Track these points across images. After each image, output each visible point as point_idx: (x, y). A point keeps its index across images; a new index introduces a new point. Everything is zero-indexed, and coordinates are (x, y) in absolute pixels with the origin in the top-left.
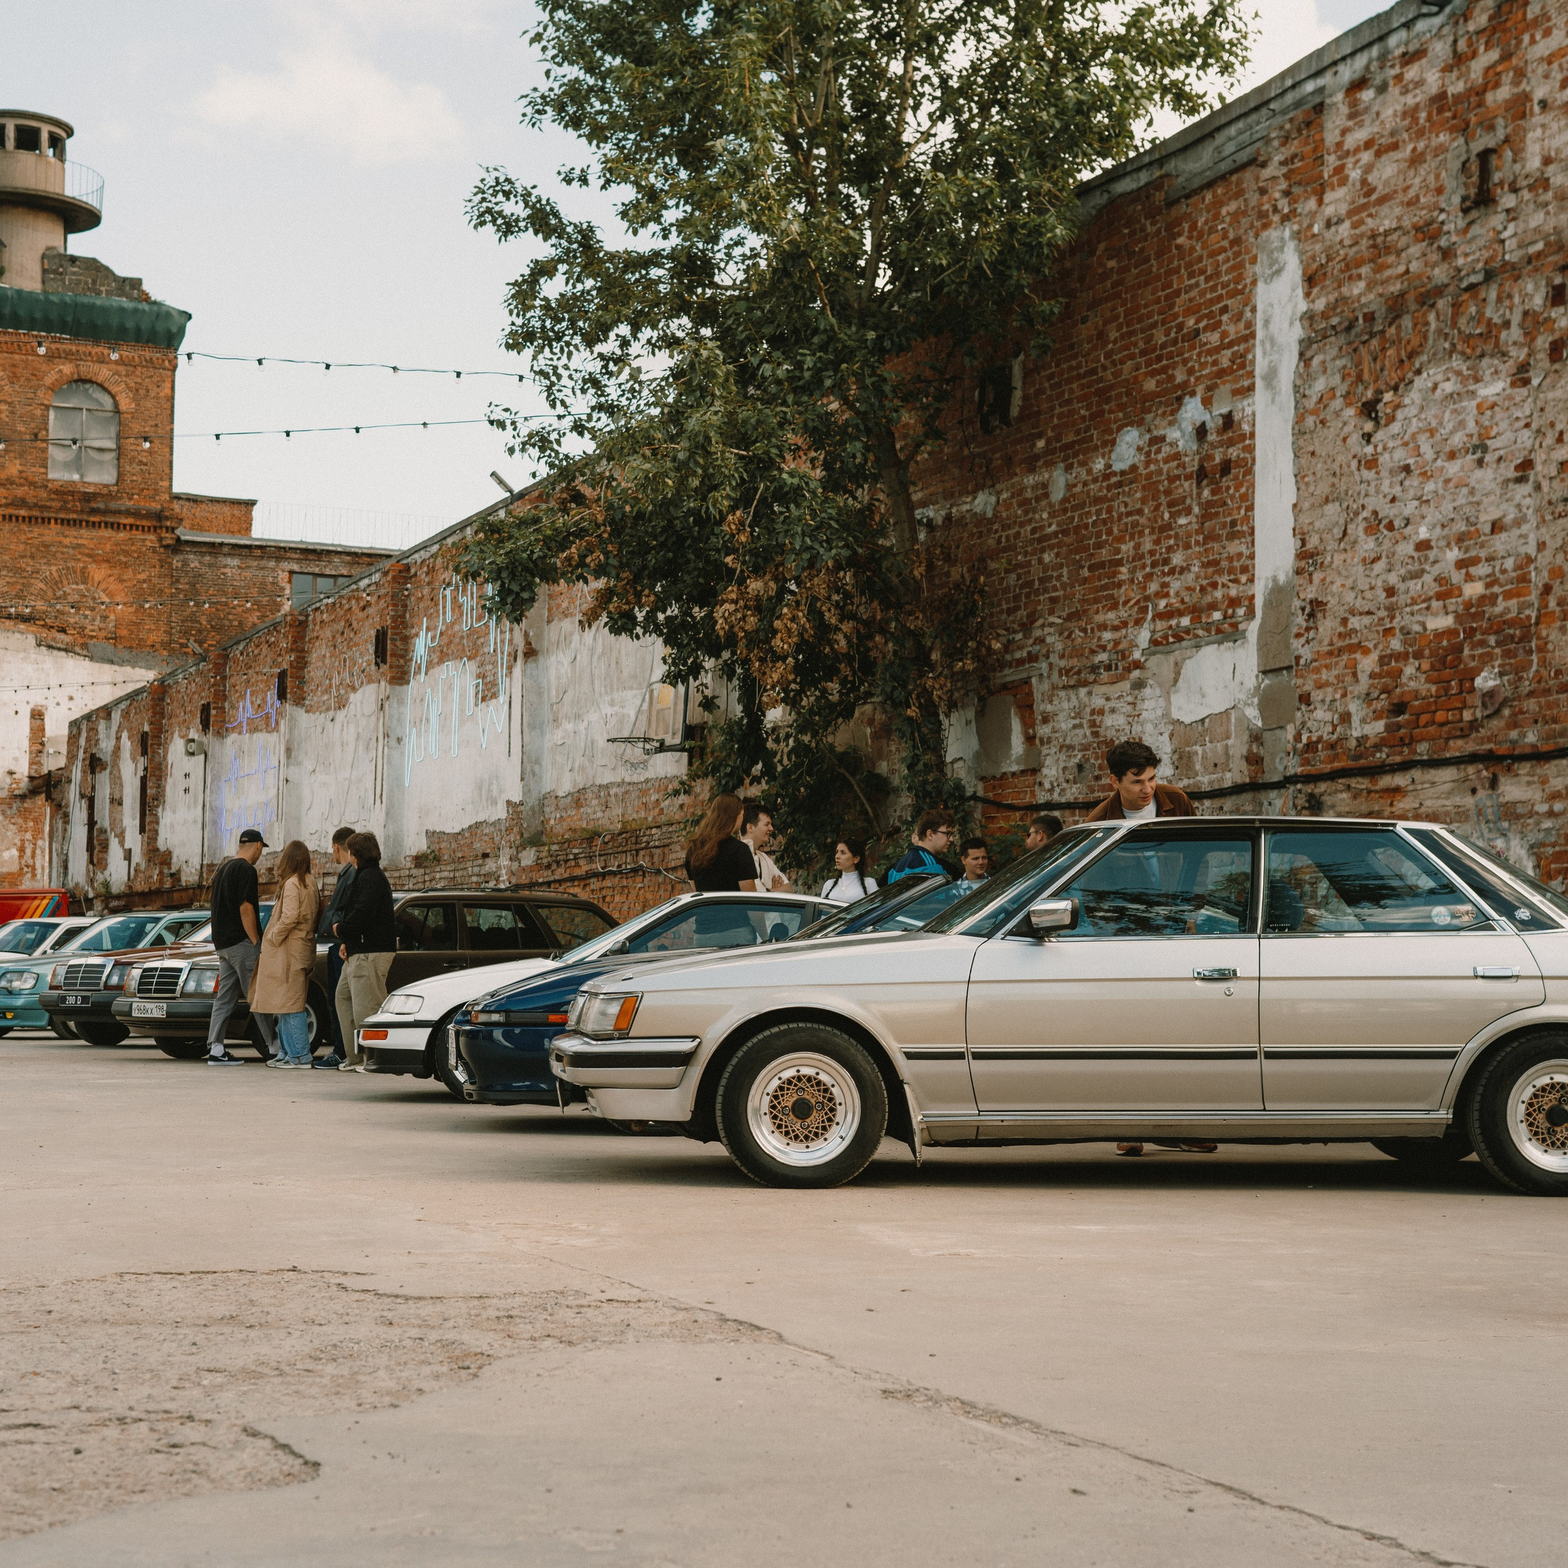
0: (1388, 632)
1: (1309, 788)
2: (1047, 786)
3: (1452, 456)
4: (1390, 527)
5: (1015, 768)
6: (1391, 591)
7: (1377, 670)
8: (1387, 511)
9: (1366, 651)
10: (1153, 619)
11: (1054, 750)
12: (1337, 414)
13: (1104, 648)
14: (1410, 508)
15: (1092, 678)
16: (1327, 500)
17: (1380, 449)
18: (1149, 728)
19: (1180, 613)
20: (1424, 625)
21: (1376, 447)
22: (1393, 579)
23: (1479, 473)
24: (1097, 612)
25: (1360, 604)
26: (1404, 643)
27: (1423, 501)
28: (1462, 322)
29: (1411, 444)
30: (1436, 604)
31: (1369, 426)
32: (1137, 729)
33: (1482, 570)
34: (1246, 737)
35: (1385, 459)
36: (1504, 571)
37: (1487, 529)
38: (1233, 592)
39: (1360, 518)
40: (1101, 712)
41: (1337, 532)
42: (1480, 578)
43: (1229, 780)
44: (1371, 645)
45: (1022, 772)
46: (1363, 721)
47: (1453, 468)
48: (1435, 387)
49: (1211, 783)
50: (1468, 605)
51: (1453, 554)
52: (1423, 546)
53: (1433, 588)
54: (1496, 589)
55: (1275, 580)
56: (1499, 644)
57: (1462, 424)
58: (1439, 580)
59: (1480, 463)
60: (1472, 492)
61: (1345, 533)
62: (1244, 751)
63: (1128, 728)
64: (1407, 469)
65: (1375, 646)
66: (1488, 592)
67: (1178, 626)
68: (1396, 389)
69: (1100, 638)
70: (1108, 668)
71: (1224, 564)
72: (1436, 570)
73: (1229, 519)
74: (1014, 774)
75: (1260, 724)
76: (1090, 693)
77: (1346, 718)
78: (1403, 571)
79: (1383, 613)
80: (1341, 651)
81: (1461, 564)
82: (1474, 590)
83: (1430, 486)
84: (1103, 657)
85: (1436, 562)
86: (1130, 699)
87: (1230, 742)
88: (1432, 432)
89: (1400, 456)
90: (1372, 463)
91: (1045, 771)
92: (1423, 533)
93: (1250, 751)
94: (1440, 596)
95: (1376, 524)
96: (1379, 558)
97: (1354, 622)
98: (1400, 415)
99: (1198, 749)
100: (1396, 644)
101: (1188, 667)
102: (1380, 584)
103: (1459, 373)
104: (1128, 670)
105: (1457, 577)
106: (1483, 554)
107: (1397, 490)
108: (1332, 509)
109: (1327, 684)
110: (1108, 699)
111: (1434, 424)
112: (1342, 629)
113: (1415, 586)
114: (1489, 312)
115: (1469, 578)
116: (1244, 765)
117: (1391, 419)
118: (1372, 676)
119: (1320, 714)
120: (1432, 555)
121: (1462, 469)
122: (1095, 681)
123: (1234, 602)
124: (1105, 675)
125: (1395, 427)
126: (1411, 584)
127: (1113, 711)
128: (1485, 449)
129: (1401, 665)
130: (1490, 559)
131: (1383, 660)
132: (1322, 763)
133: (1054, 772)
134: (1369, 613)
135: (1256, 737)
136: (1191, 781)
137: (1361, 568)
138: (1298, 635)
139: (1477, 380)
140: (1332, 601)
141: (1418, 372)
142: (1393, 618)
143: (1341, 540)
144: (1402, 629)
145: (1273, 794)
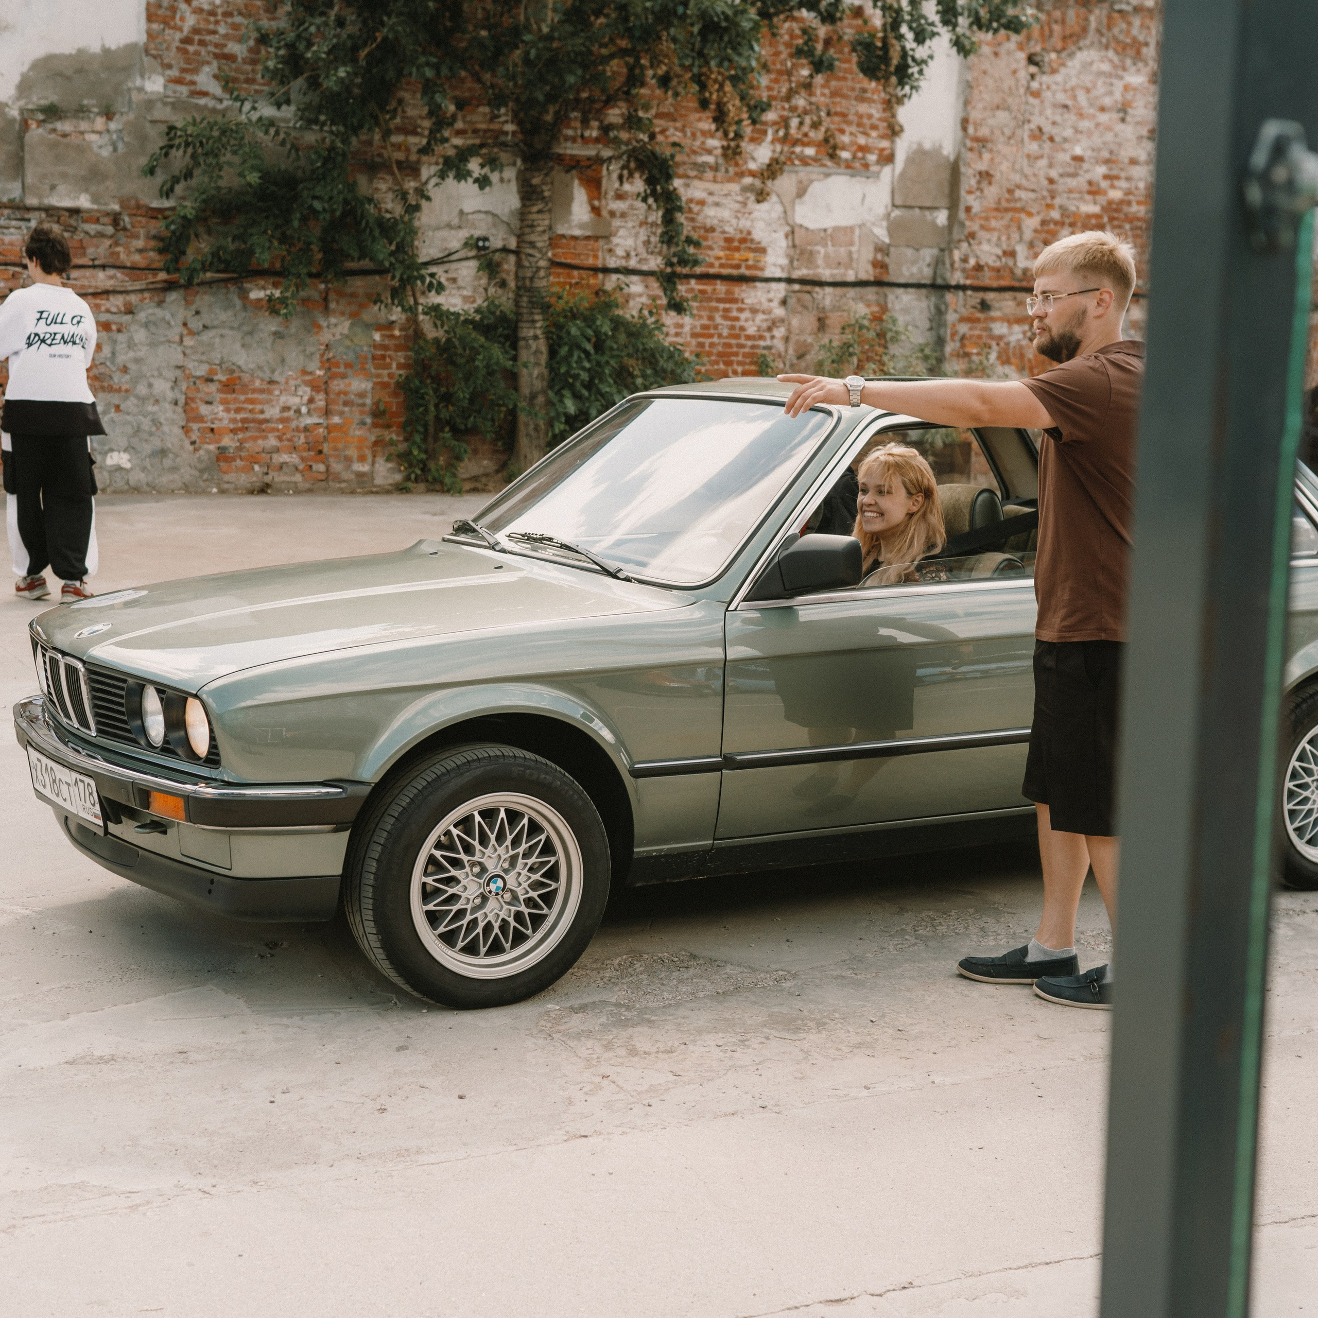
0: (1049, 206)
1: (980, 295)
2: (620, 252)
3: (1103, 109)
4: (1051, 139)
5: (577, 232)
6: (1051, 181)
7: (1039, 228)
8: (1048, 129)
9: (1030, 214)
10: (773, 142)
11: (630, 224)
12: (1009, 53)
13: (709, 152)
14: (1068, 133)
15: (692, 173)
16: (998, 108)
17: (1044, 87)
18: (760, 225)
19: (805, 145)
20: (1078, 208)
21: (1041, 84)
22: (1053, 174)
23: (1120, 127)
24: (700, 120)
25: (1024, 183)
26: (1062, 215)
27: (1077, 131)
28: (1116, 31)
29: (1072, 92)
30: (1088, 197)
31: (1033, 69)
32: (744, 223)
33: (1123, 184)
34: (872, 248)
35: (1047, 95)
36: (1137, 188)
37: (1126, 161)
38: (862, 140)
39: (1026, 127)
40: (702, 203)
41: (1008, 132)
42: (1121, 189)
43: (851, 277)
44: (1034, 211)
45: (587, 238)
46: (1027, 258)
47: (1103, 118)
48: (1091, 63)
49: (832, 275)
50: (1110, 203)
51: (1102, 170)
52: (1078, 159)
53: (1086, 187)
54: (1131, 198)
55: (920, 145)
56: (1132, 229)
57: (1110, 93)
58: (1090, 183)
59: (1123, 120)
60: (1116, 135)
61: (1014, 133)
62: (871, 256)
63: (734, 221)
64: (1066, 107)
65: (1038, 213)
66: (1126, 198)
67: (802, 152)
68: (1058, 52)
69: (703, 143)
70: (715, 168)
71: (851, 117)
72: (1088, 176)
73: (858, 86)
74: (574, 238)
75: (887, 240)
76: (687, 185)
77: (1012, 254)
78: (1061, 171)
79: (1045, 193)
80: (1007, 210)
81: (1106, 177)
82: (1116, 195)
83: (1085, 124)
84: (710, 159)
85: (1087, 171)
86: (740, 198)
87: (854, 249)
88: (1088, 90)
89: (1062, 98)
90: (1036, 94)
91: (615, 240)
92: (1078, 151)
93: (875, 258)
94: (1089, 193)
95: (1038, 134)
96: (1042, 157)
97: (1018, 193)
98: (1063, 71)
99: (822, 251)
100: (1055, 215)
101: (816, 188)
102: (1042, 174)
103: (1111, 61)
104: (741, 175)
105: (1104, 184)
106: (1123, 175)
107: (1058, 118)
108: (1002, 115)
109: (994, 229)
110: (711, 194)
111: (1089, 85)
112: (1007, 196)
113: (1072, 183)
114: (1135, 32)
115: (1113, 187)
116: (870, 268)
117: (1054, 71)
118: (1036, 231)
119: (986, 247)
120: (1086, 166)
121: (1110, 119)
122: (696, 177)
123: (864, 149)
124: (709, 174)
125: (1059, 78)
126: (1069, 180)
127: (717, 204)
128: (1125, 112)
129: (1058, 228)
130: (1128, 179)
131: (1044, 223)
132: (987, 279)
133: (630, 242)
134: (1033, 191)
135: (882, 249)
136: (811, 272)
137: (1025, 161)
138: (970, 192)
139: (1124, 69)
140: (998, 176)
141: (1080, 49)
142: (1053, 198)
143: (1010, 138)
144: (1061, 207)
145: (900, 291)
